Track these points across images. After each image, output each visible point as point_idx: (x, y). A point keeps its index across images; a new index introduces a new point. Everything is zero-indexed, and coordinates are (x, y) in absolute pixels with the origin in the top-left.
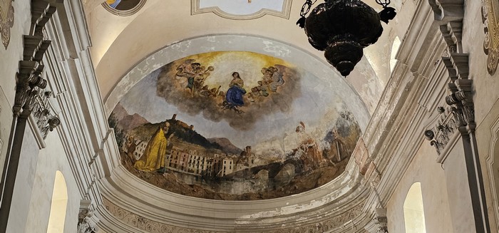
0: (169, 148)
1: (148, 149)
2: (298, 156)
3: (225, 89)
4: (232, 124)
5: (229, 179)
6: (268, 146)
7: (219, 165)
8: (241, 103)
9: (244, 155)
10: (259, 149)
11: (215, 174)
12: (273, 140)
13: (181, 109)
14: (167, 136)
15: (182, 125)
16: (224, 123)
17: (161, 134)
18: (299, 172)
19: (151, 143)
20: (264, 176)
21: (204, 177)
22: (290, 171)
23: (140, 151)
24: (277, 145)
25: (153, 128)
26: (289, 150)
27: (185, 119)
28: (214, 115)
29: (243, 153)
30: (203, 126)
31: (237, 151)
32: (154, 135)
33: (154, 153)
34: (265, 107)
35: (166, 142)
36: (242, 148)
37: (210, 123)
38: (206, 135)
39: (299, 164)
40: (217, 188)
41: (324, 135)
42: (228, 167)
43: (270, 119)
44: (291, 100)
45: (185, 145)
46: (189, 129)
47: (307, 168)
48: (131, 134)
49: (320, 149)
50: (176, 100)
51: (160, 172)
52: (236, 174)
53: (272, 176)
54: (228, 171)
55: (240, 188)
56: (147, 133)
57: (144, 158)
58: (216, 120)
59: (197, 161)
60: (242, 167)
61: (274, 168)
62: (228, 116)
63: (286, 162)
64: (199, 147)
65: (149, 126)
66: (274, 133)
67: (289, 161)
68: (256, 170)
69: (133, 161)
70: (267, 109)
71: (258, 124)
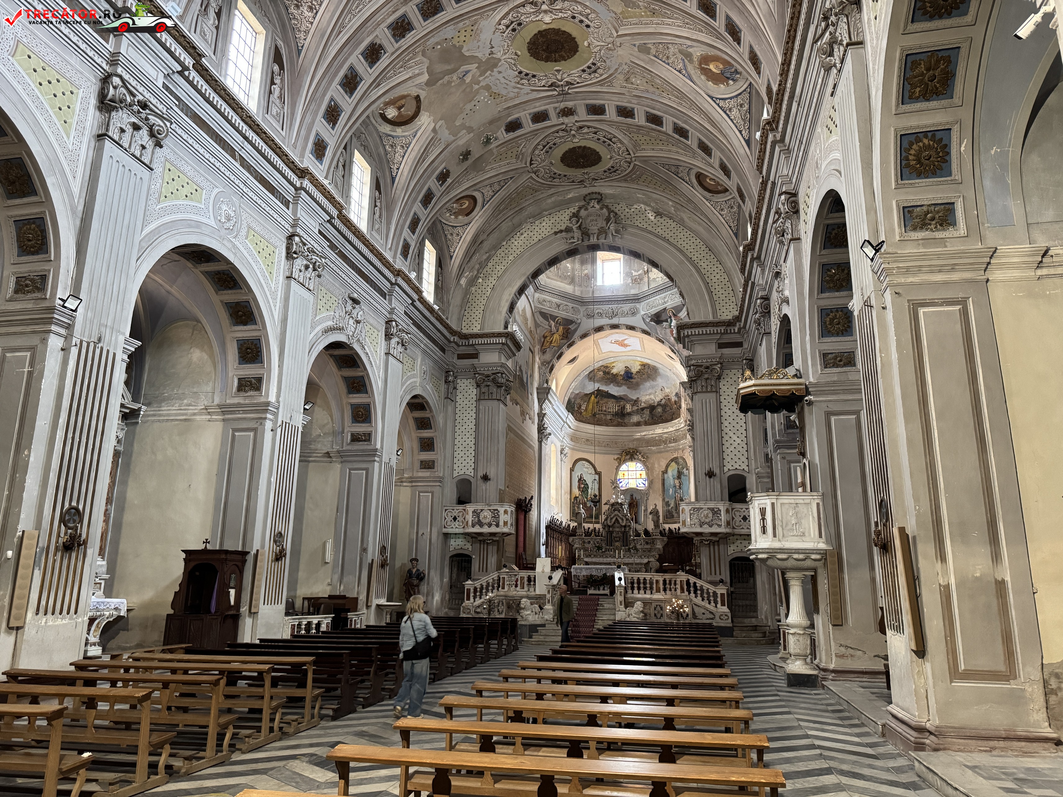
0: (598, 402)
1: (587, 406)
2: (663, 402)
3: (622, 373)
4: (628, 388)
5: (629, 414)
6: (648, 397)
7: (624, 407)
8: (632, 378)
9: (636, 402)
10: (643, 399)
11: (622, 412)
12: (650, 394)
13: (602, 385)
14: (596, 397)
15: (603, 391)
16: (624, 388)
17: (593, 397)
18: (664, 411)
19: (588, 402)
20: (647, 412)
21: (617, 414)
22: (659, 410)
23: (583, 407)
24: (652, 397)
25: (588, 396)
26: (658, 399)
27: (604, 388)
28: (618, 384)
29: (635, 401)
30: (613, 390)
31: (632, 400)
32: (590, 398)
33: (590, 407)
34: (644, 379)
35: (596, 400)
36: (635, 398)
37: (617, 388)
38: (616, 394)
39: (664, 406)
40: (623, 419)
41: (674, 394)
42: (629, 408)
43: (648, 384)
44: (656, 377)
45: (606, 400)
46: (607, 393)
47: (668, 409)
48: (578, 401)
49: (673, 400)
50: (598, 381)
51: (594, 415)
52: (633, 412)
53: (651, 412)
54: (629, 410)
55: (635, 419)
56: (587, 399)
57: (586, 410)
58: (620, 386)
59: (613, 407)
60: (635, 408)
61: (652, 408)
62: (625, 384)
63: (658, 405)
64: (613, 400)
65: (586, 395)
66: (650, 391)
67: (659, 404)
68: (643, 409)
69: (581, 413)
70: (645, 380)
71: (641, 387)
